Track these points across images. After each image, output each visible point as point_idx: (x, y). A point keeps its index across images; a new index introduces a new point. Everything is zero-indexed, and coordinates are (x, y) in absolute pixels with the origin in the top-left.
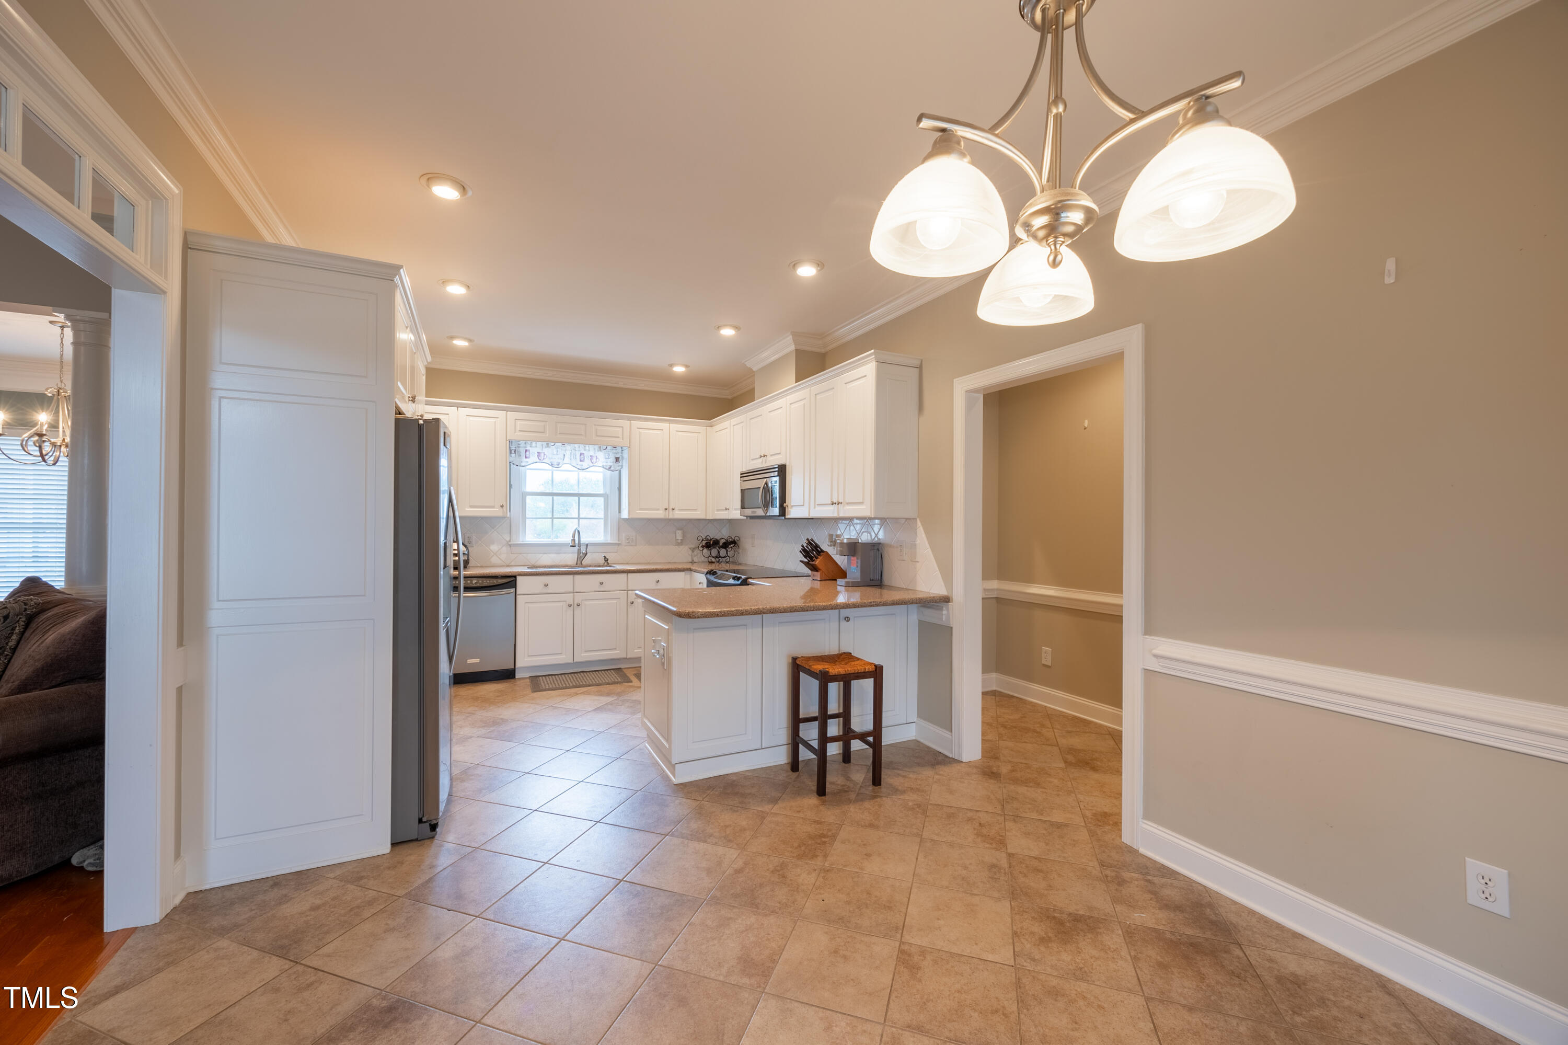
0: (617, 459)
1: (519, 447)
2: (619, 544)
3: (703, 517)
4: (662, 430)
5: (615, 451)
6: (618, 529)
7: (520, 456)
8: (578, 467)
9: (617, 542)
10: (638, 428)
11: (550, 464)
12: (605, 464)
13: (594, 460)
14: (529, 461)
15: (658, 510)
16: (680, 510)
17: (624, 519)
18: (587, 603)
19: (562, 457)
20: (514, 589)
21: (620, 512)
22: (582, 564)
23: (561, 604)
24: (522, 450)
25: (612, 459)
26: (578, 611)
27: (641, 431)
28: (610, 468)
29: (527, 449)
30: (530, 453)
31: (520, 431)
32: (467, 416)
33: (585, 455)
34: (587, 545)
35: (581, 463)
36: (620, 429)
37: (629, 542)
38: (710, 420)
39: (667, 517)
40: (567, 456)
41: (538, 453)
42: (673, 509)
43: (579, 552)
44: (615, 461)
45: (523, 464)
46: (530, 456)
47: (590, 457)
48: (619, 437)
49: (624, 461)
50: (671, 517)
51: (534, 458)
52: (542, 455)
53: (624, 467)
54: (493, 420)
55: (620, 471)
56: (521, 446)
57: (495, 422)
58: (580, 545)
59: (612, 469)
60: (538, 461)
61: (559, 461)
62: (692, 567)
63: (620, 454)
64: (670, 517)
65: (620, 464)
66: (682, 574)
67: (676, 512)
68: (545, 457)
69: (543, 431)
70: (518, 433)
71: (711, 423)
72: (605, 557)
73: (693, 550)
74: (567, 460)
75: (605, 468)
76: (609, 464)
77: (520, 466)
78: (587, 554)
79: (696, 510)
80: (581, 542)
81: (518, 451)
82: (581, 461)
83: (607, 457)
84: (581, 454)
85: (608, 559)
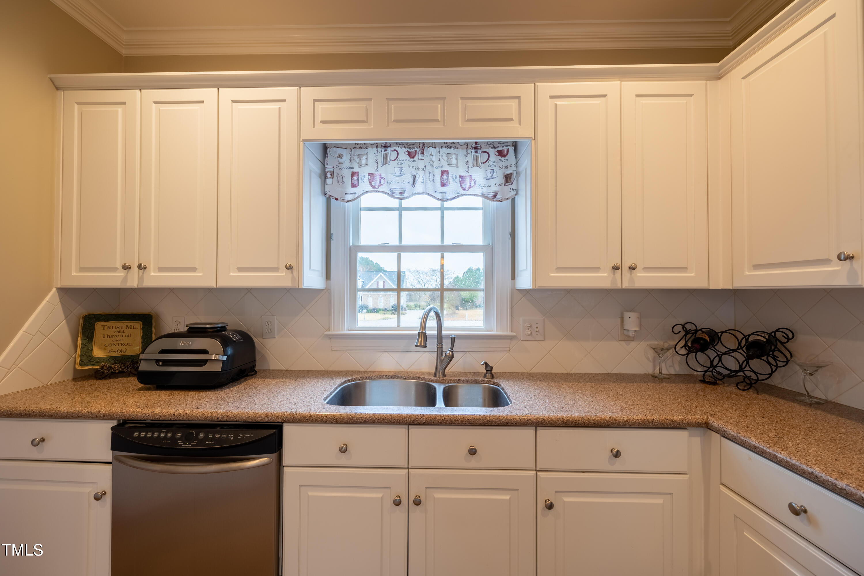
0: (508, 178)
1: (340, 168)
2: (511, 338)
3: (701, 283)
4: (605, 96)
5: (503, 164)
6: (512, 308)
7: (343, 183)
8: (439, 196)
9: (509, 333)
10: (551, 97)
11: (390, 193)
12: (485, 190)
13: (467, 183)
14: (358, 190)
15: (597, 269)
16: (646, 269)
17: (525, 292)
18: (438, 495)
19: (411, 180)
20: (274, 456)
21: (513, 277)
22: (444, 375)
23: (378, 495)
24: (347, 173)
25: (499, 179)
26: (416, 512)
27: (559, 102)
28: (495, 196)
29: (355, 170)
30: (358, 178)
31: (323, 122)
32: (234, 101)
33: (450, 175)
34: (453, 340)
35: (444, 189)
36: (514, 103)
37: (531, 334)
38: (718, 62)
39: (619, 286)
40: (420, 175)
41: (369, 174)
42: (632, 268)
43: (440, 351)
44: (503, 183)
45: (349, 197)
46: (358, 183)
47: (458, 179)
48: (511, 120)
49: (522, 178)
50: (626, 285)
51: (364, 185)
52: (377, 178)
53: (522, 193)
54: (277, 106)
55: (513, 200)
56: (344, 165)
57: (279, 108)
58: (440, 337)
59: (498, 197)
60: (370, 189)
61: (404, 186)
62: (712, 421)
63: (513, 168)
64: (623, 287)
65: (514, 186)
66: (683, 434)
67: (639, 274)
68: (382, 182)
69: (363, 118)
70: (320, 127)
71: (720, 68)
72: (486, 363)
73: (659, 351)
74: (419, 187)
75: (487, 198)
76: (494, 189)
77: (343, 200)
78: (452, 357)
79: (684, 269)
80: (444, 333)
81: (338, 175)
82: (443, 185)
83: (490, 176)
84: (443, 173)
85: (492, 368)
